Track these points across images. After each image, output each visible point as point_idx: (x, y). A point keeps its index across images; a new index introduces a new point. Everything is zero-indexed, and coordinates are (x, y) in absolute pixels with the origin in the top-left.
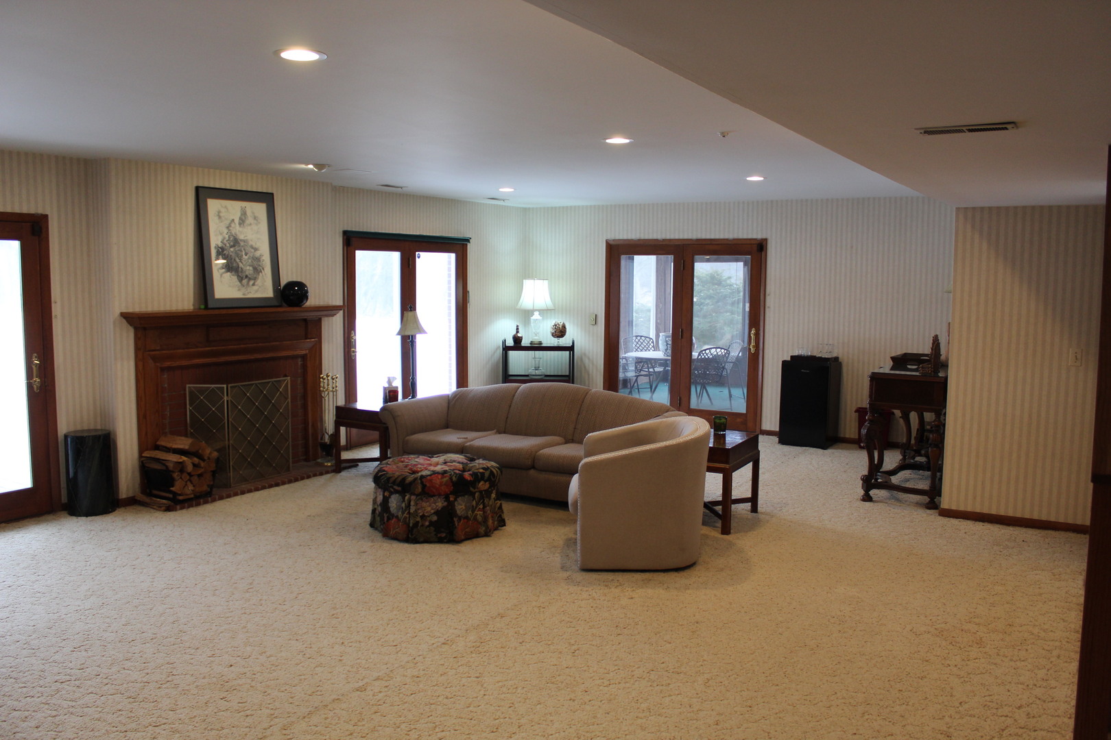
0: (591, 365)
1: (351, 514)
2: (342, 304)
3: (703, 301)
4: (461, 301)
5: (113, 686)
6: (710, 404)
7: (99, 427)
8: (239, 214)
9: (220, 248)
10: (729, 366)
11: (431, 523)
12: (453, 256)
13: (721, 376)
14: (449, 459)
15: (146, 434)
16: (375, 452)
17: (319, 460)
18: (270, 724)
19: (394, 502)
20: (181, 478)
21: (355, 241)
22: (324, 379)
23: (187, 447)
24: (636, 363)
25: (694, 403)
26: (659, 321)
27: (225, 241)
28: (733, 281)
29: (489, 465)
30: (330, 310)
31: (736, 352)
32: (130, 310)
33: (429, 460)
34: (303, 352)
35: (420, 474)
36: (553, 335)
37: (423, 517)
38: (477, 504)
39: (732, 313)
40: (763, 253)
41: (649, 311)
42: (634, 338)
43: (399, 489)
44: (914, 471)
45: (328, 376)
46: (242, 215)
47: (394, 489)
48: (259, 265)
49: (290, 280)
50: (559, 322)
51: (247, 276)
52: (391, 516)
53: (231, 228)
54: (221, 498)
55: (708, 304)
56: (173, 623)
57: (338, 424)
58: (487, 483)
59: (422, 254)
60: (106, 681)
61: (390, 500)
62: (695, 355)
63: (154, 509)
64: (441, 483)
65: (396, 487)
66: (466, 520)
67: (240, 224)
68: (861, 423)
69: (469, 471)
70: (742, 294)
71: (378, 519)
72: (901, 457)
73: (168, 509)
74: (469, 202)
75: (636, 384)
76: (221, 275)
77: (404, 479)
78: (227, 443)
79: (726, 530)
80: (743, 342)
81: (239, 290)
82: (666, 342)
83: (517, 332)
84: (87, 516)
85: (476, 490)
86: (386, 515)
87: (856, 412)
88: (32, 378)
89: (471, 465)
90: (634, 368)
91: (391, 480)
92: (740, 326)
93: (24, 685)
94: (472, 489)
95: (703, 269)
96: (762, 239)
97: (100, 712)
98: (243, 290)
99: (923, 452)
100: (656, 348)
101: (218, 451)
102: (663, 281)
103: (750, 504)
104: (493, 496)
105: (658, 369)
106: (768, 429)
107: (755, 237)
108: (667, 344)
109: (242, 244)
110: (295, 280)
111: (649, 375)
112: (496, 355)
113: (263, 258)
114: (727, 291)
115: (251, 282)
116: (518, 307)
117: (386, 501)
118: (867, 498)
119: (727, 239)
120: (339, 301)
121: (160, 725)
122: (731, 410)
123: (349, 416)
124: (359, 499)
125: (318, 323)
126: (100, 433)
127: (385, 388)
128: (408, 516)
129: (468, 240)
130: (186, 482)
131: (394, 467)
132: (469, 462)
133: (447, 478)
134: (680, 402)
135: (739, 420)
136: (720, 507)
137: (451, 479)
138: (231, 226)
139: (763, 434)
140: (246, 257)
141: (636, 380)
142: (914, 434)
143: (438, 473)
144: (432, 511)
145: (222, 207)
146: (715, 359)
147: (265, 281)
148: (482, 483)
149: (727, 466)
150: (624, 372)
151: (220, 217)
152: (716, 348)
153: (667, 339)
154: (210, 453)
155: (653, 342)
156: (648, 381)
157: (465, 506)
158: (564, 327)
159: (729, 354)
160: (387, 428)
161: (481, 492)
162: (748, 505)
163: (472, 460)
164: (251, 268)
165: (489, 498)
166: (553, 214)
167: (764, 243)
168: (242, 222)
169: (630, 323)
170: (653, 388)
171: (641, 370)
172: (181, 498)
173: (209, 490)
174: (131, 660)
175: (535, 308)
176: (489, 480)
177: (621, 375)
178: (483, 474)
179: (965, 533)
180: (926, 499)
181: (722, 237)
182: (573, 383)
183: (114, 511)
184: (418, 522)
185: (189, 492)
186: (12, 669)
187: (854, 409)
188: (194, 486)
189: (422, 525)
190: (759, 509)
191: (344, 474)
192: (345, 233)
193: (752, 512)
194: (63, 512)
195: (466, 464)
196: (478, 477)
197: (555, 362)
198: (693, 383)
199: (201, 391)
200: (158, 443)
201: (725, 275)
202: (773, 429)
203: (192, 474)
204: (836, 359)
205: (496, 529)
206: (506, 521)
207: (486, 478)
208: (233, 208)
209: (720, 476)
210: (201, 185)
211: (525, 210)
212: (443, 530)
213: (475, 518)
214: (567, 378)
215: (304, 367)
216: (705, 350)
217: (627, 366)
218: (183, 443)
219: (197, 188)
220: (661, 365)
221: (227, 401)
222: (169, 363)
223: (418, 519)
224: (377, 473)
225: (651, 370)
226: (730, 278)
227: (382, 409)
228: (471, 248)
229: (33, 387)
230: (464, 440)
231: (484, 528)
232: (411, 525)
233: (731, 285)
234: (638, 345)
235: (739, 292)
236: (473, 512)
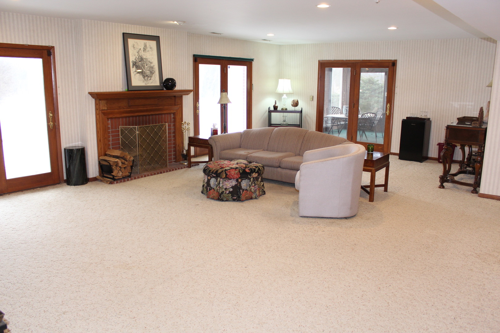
0: (310, 120)
1: (193, 187)
2: (192, 89)
3: (364, 91)
4: (249, 89)
5: (76, 264)
6: (366, 140)
7: (80, 145)
8: (143, 46)
9: (135, 62)
10: (376, 122)
11: (230, 192)
12: (245, 67)
13: (372, 126)
14: (239, 162)
15: (101, 148)
16: (206, 159)
17: (181, 162)
18: (145, 286)
19: (213, 182)
20: (116, 169)
21: (198, 59)
22: (183, 124)
23: (119, 155)
24: (332, 119)
25: (358, 139)
26: (343, 100)
27: (137, 59)
28: (379, 82)
29: (258, 165)
30: (187, 92)
31: (379, 116)
32: (93, 91)
33: (230, 162)
34: (174, 112)
35: (225, 169)
36: (292, 106)
37: (226, 189)
38: (252, 184)
39: (379, 97)
40: (395, 67)
41: (339, 96)
42: (331, 108)
43: (215, 175)
44: (466, 175)
45: (185, 123)
46: (144, 46)
47: (212, 176)
48: (153, 70)
49: (168, 77)
50: (295, 99)
51: (147, 76)
52: (211, 188)
53: (139, 53)
54: (135, 178)
55: (367, 93)
56: (106, 236)
57: (190, 145)
58: (257, 173)
59: (231, 66)
60: (73, 262)
61: (211, 181)
62: (360, 116)
63: (104, 183)
64: (234, 173)
65: (213, 175)
66: (246, 191)
67: (144, 51)
68: (440, 150)
69: (248, 168)
70: (383, 88)
71: (205, 189)
72: (459, 168)
73: (111, 183)
74: (254, 42)
75: (331, 130)
76: (135, 75)
77: (217, 171)
78: (138, 153)
79: (371, 200)
80: (383, 111)
81: (143, 82)
82: (346, 110)
83: (276, 104)
84: (75, 186)
85: (251, 177)
86: (208, 188)
87: (437, 145)
88: (49, 123)
89: (249, 165)
90: (331, 122)
91: (211, 171)
92: (382, 104)
93: (38, 262)
94: (249, 176)
95: (365, 76)
96: (394, 60)
97: (69, 276)
98: (145, 82)
99: (471, 165)
100: (342, 113)
101: (134, 157)
102: (346, 81)
103: (384, 187)
104: (260, 180)
105: (342, 123)
106: (394, 152)
107: (391, 59)
108: (347, 111)
109: (145, 60)
110: (170, 77)
111: (338, 125)
112: (265, 115)
113: (155, 67)
114: (376, 87)
115: (149, 78)
116: (276, 92)
117: (209, 181)
118: (442, 186)
119: (377, 60)
120: (191, 87)
121: (95, 284)
122: (376, 142)
123: (195, 141)
124: (198, 180)
125: (181, 97)
126: (80, 148)
127: (212, 129)
128: (219, 188)
129: (252, 60)
130: (119, 171)
131: (213, 166)
132: (248, 164)
133: (238, 171)
134: (352, 138)
135: (380, 147)
136: (369, 188)
137: (239, 171)
138: (139, 52)
139: (391, 155)
140: (147, 67)
141: (332, 128)
142: (466, 156)
143: (233, 168)
144: (230, 186)
145: (135, 42)
146: (369, 119)
147: (156, 78)
148: (254, 173)
149: (373, 169)
150: (326, 124)
151: (134, 47)
152: (370, 113)
153: (347, 108)
154: (130, 158)
155: (340, 110)
156: (337, 128)
157: (246, 184)
158: (298, 101)
159: (376, 116)
160: (212, 147)
161: (254, 178)
162: (383, 188)
163: (250, 162)
164: (149, 72)
165: (258, 180)
166: (294, 47)
167: (396, 62)
168: (145, 50)
169: (330, 101)
170: (340, 131)
171: (334, 123)
172: (116, 178)
173: (129, 175)
174: (86, 253)
175: (284, 92)
176: (258, 172)
177: (324, 125)
178: (255, 169)
179: (492, 206)
180: (472, 188)
181: (375, 59)
182: (301, 127)
183: (87, 183)
184: (223, 191)
185: (120, 176)
186: (34, 254)
187: (437, 143)
188: (122, 173)
189: (225, 193)
190: (388, 190)
191: (192, 168)
192: (194, 55)
193: (384, 191)
194: (65, 183)
195: (247, 164)
196: (252, 171)
197: (293, 118)
198: (358, 130)
199: (126, 129)
200: (106, 153)
201: (376, 79)
202: (396, 152)
203: (121, 167)
204: (429, 119)
205: (260, 195)
206: (266, 191)
207: (256, 171)
208: (141, 43)
209: (369, 174)
210: (125, 32)
211: (280, 46)
212: (235, 195)
213: (251, 190)
214: (299, 126)
215: (174, 118)
216: (365, 114)
217: (328, 121)
218: (117, 153)
219: (123, 34)
220: (343, 121)
221: (138, 134)
222: (111, 116)
223: (224, 190)
224: (205, 168)
225: (339, 123)
226: (378, 81)
227: (210, 138)
228: (254, 63)
229: (50, 127)
230: (248, 153)
231: (255, 195)
232: (220, 193)
233: (378, 84)
234: (333, 112)
235: (382, 87)
236: (250, 187)
